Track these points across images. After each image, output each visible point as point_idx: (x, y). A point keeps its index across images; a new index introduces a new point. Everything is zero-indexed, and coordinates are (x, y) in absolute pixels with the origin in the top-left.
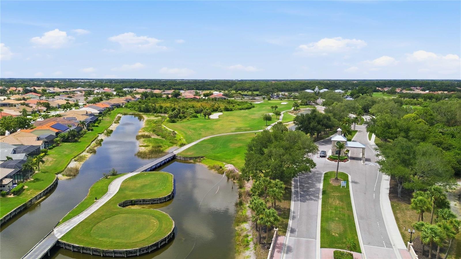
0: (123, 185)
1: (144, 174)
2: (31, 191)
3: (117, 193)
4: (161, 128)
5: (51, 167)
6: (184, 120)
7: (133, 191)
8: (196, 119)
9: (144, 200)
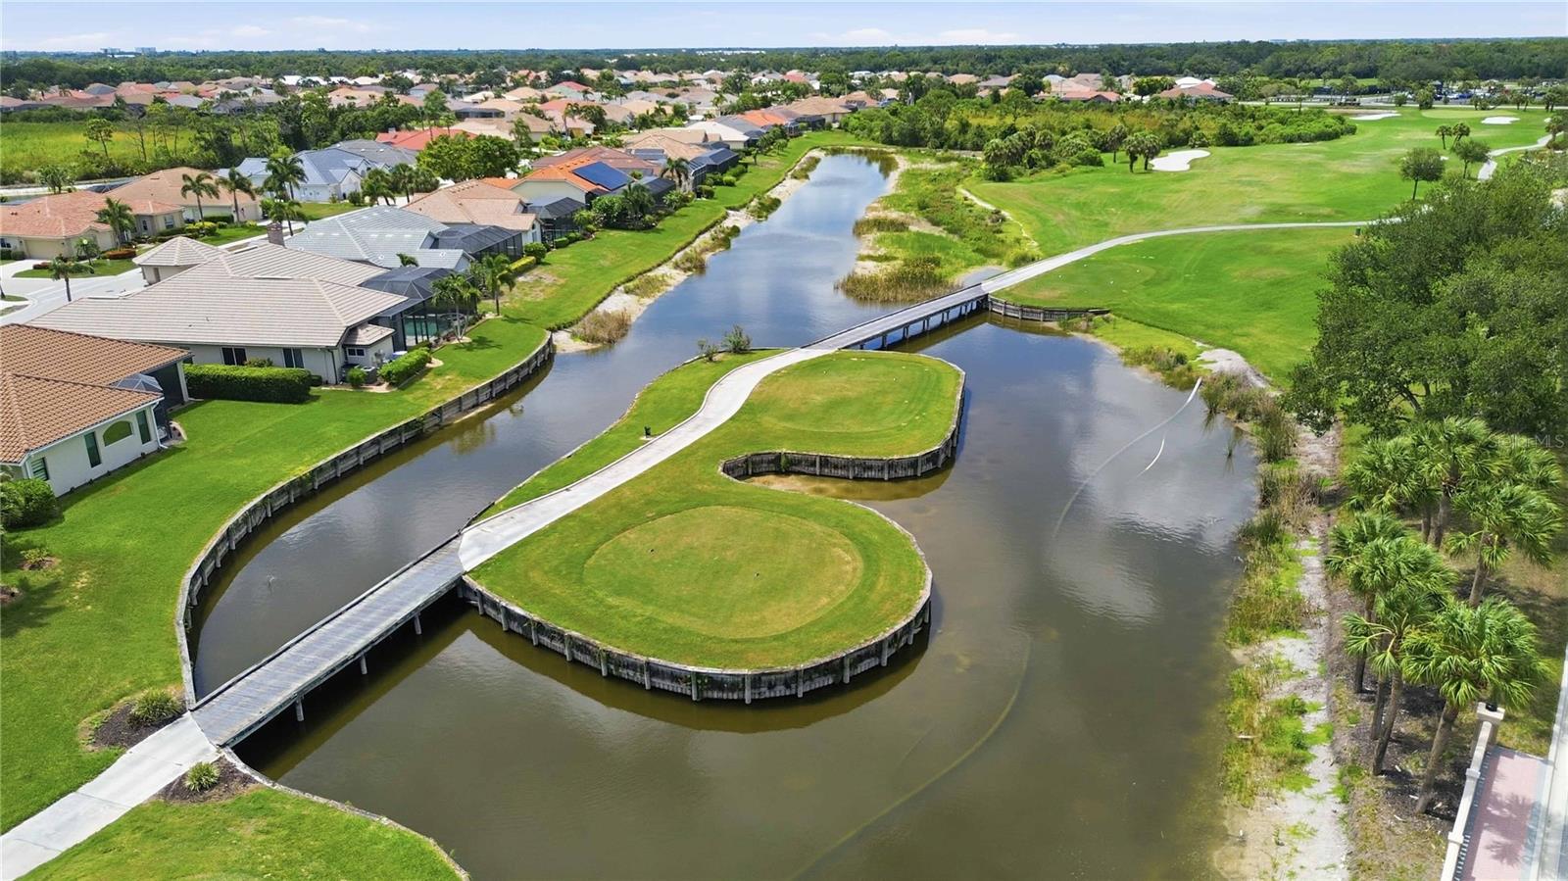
0: (761, 393)
1: (848, 358)
2: (448, 377)
3: (732, 419)
4: (951, 198)
5: (541, 304)
6: (1045, 173)
7: (790, 417)
8: (1092, 171)
9: (825, 462)
